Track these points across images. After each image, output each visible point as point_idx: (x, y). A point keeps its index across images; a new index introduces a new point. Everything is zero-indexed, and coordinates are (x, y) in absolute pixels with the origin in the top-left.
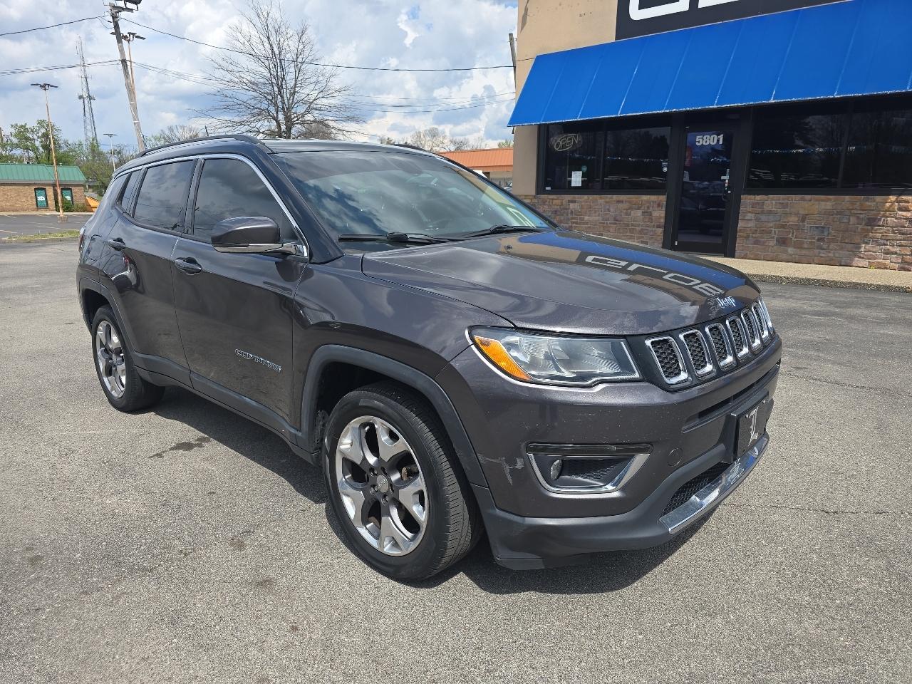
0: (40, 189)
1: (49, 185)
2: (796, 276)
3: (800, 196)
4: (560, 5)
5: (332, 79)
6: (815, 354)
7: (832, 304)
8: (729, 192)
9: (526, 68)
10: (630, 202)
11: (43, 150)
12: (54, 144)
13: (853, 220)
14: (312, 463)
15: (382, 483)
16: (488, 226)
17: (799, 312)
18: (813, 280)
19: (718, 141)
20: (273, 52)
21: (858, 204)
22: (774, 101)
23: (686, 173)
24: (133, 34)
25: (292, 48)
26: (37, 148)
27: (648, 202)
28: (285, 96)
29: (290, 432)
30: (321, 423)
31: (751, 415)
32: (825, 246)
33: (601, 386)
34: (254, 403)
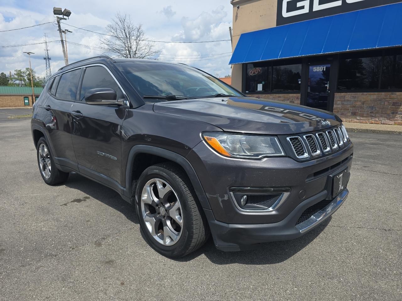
0: (26, 97)
1: (30, 96)
2: (361, 128)
3: (361, 93)
4: (251, 12)
5: (152, 48)
6: (373, 161)
7: (379, 140)
8: (329, 92)
9: (236, 40)
10: (284, 97)
11: (28, 81)
12: (33, 78)
13: (386, 103)
14: (131, 203)
15: (162, 210)
16: (214, 94)
17: (364, 143)
18: (369, 130)
19: (323, 68)
20: (127, 36)
21: (388, 96)
22: (348, 51)
23: (309, 88)
24: (67, 30)
25: (135, 34)
26: (25, 80)
27: (292, 97)
28: (131, 55)
29: (121, 189)
30: (135, 184)
31: (340, 176)
32: (374, 115)
33: (265, 159)
34: (105, 177)
